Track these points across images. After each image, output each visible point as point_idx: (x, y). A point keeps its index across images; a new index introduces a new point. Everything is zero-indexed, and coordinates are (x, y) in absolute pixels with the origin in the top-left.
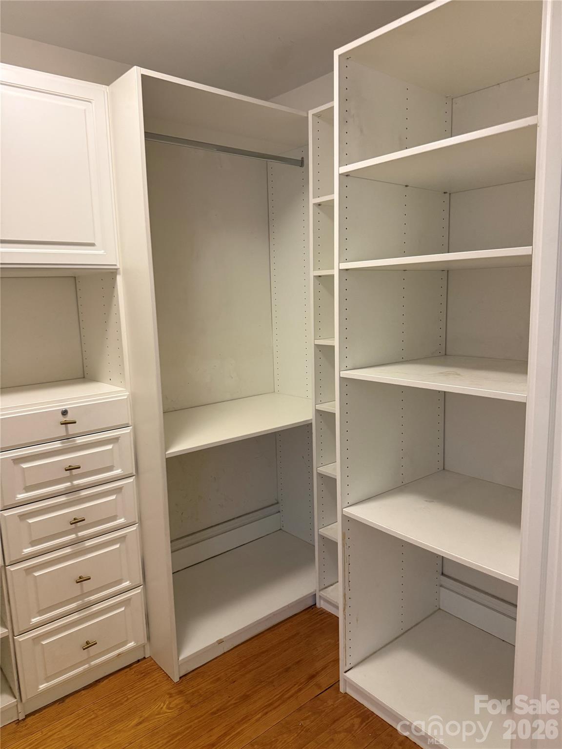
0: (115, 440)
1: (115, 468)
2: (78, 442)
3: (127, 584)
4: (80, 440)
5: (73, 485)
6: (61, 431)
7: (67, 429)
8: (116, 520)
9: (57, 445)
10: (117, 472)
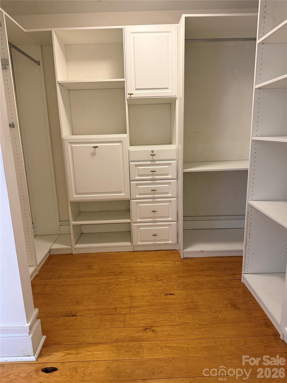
0: (170, 164)
1: (169, 175)
2: (156, 163)
3: (170, 219)
4: (157, 162)
5: (153, 178)
6: (151, 158)
7: (153, 157)
8: (168, 194)
9: (149, 163)
10: (169, 176)
